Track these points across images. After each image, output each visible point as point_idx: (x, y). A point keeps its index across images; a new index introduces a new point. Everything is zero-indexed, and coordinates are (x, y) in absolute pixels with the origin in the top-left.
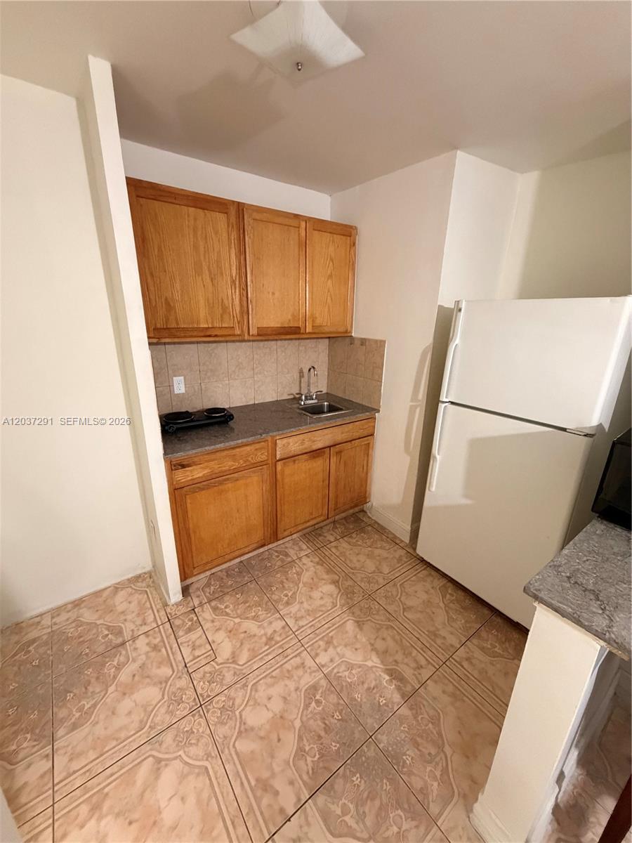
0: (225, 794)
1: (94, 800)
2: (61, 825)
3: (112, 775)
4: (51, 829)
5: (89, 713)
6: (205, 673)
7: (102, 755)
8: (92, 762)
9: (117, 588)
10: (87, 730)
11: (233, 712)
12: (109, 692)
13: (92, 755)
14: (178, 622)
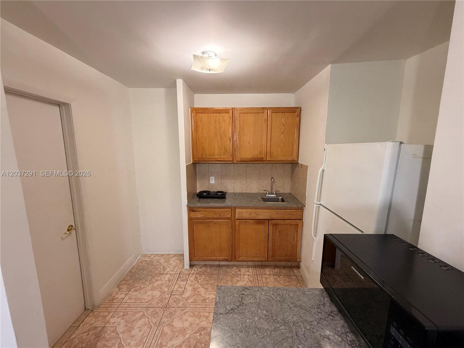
0: (149, 339)
1: (125, 313)
2: (115, 313)
3: (132, 310)
4: (113, 313)
5: (141, 289)
6: (175, 297)
7: (135, 303)
8: (132, 303)
9: (175, 255)
10: (137, 293)
11: (172, 316)
12: (149, 286)
13: (133, 301)
14: (182, 276)
